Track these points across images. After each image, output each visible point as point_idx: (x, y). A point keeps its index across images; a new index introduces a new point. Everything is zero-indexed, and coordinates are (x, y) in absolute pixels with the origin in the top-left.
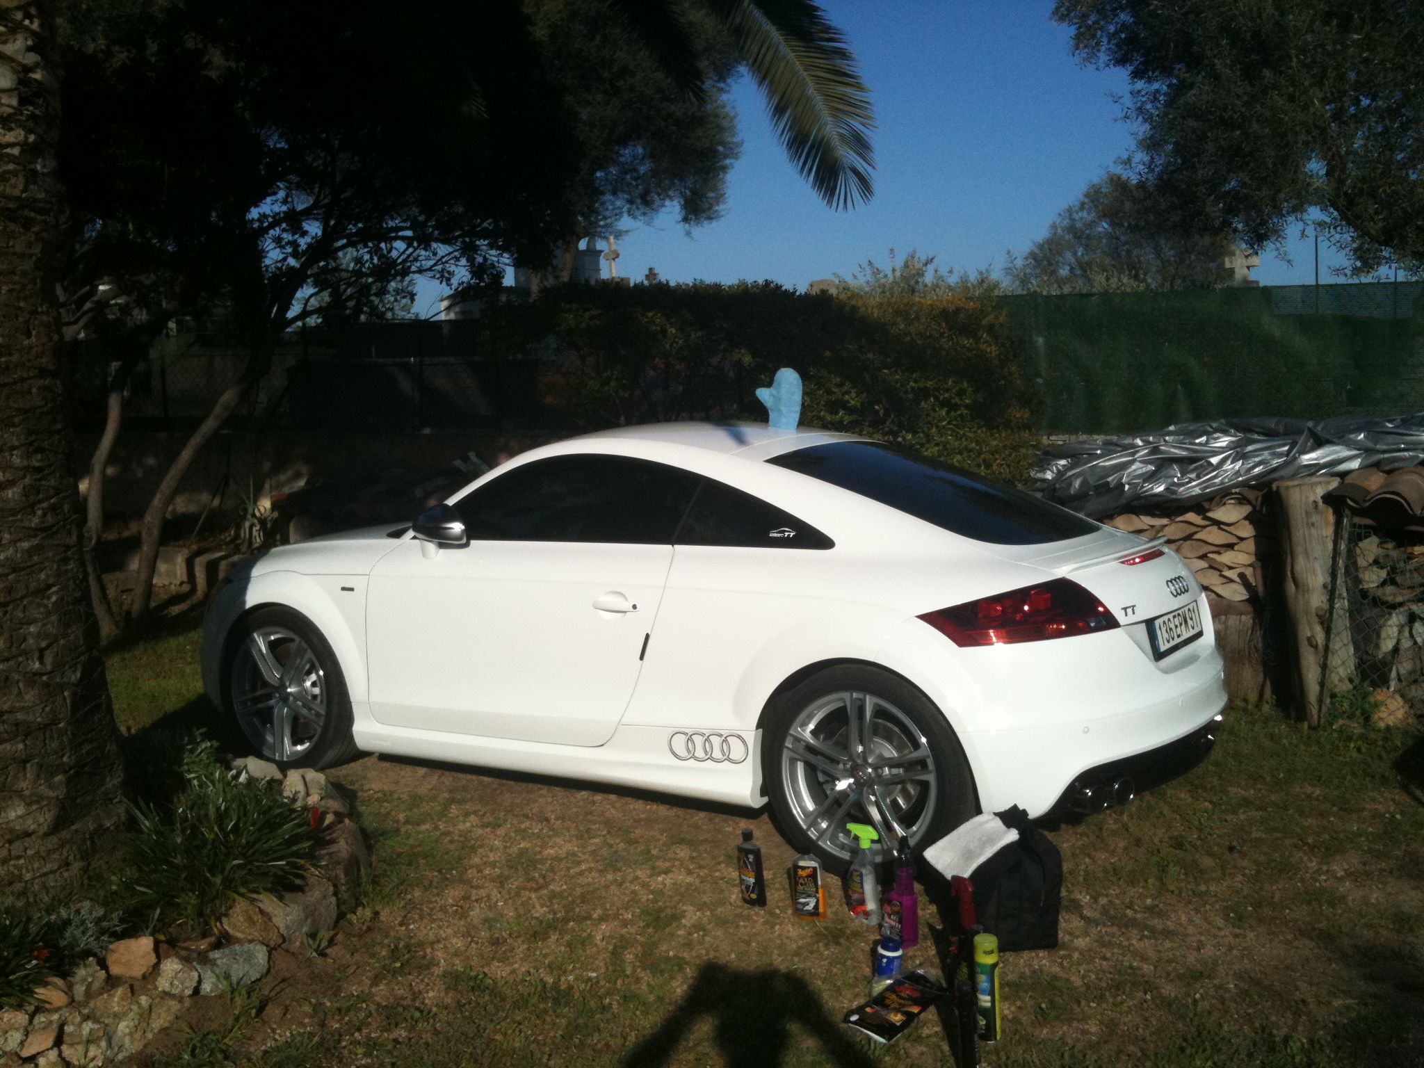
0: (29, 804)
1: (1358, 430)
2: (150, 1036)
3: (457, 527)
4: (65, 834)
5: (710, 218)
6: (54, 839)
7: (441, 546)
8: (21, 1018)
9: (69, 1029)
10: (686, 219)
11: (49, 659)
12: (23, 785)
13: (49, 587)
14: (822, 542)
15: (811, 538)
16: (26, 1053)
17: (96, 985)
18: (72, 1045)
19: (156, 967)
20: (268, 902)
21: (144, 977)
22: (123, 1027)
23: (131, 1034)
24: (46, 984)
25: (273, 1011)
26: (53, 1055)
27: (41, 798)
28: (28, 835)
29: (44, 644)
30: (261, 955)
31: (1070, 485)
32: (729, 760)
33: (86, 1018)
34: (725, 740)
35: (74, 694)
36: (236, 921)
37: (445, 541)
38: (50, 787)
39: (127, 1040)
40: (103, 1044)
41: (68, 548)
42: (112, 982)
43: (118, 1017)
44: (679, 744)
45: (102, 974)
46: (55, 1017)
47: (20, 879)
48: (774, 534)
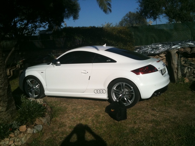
0: (2, 107)
1: (179, 43)
2: (27, 140)
3: (59, 62)
4: (8, 111)
5: (77, 19)
6: (6, 112)
7: (56, 65)
8: (8, 139)
9: (15, 140)
10: (74, 19)
11: (3, 85)
13: (2, 74)
14: (115, 61)
15: (113, 61)
16: (9, 144)
17: (18, 133)
18: (16, 142)
19: (27, 129)
20: (41, 118)
21: (25, 131)
22: (23, 139)
23: (24, 140)
24: (11, 134)
25: (45, 134)
26: (13, 144)
27: (4, 106)
28: (2, 112)
29: (2, 83)
30: (41, 126)
31: (140, 53)
32: (103, 93)
33: (18, 138)
34: (103, 90)
35: (7, 90)
36: (37, 122)
37: (57, 65)
38: (5, 104)
39: (24, 141)
40: (21, 142)
41: (4, 68)
42: (21, 132)
43: (22, 137)
44: (96, 91)
45: (19, 131)
46: (13, 138)
47: (2, 118)
48: (107, 61)
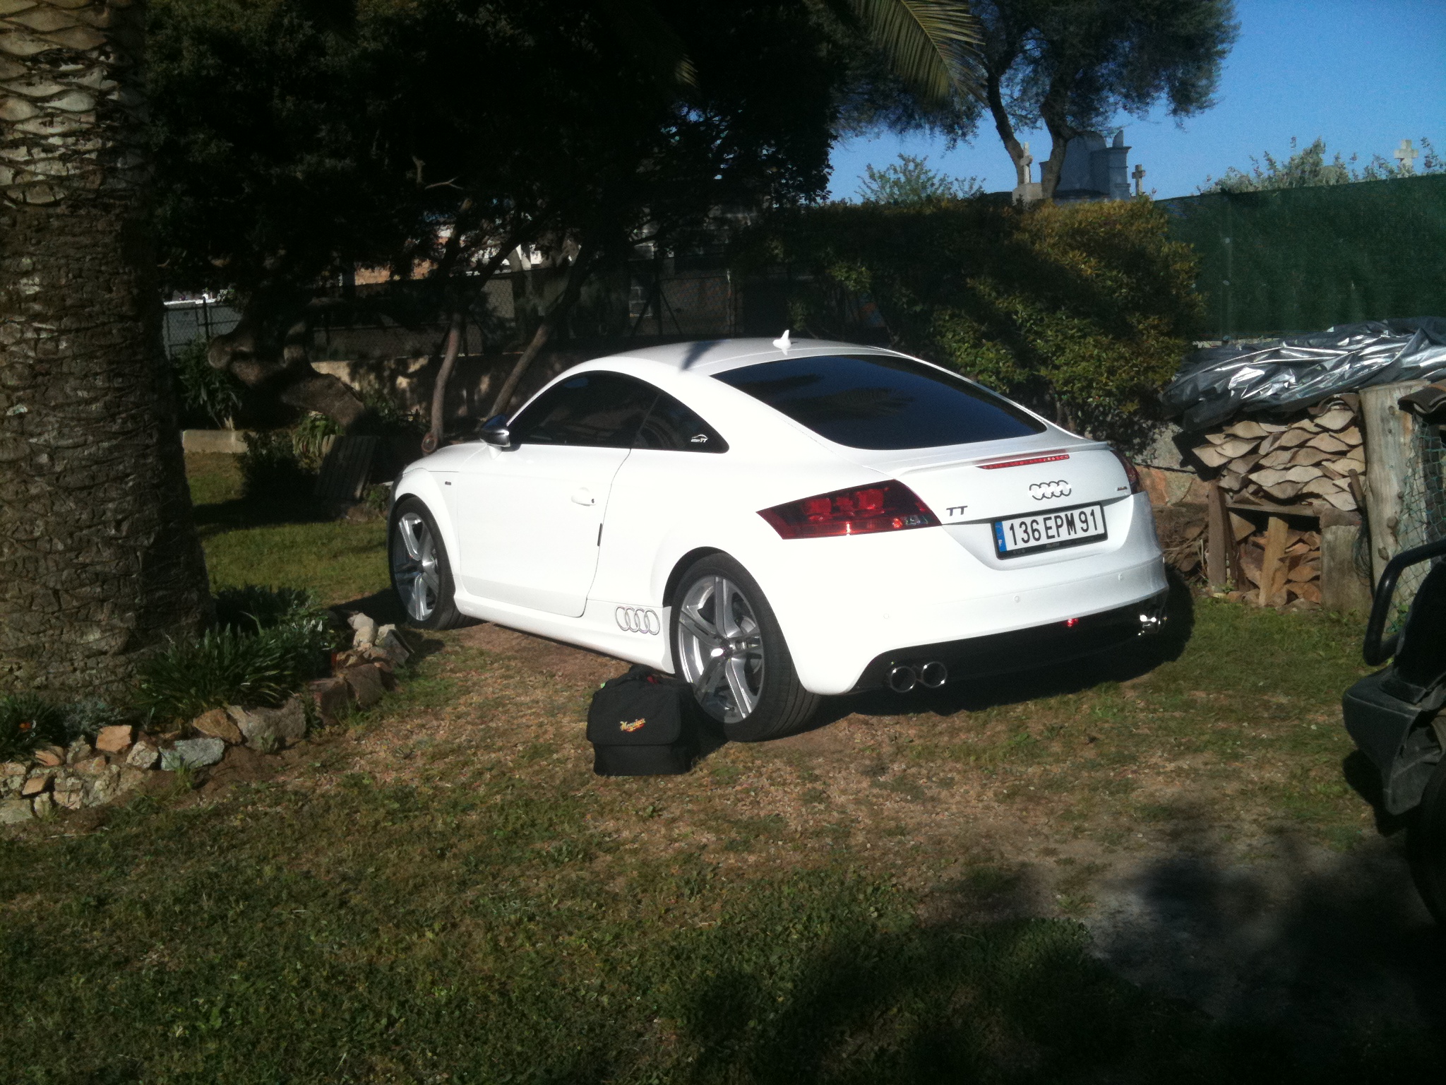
0: (103, 632)
2: (119, 793)
3: (505, 434)
4: (134, 656)
5: (1200, 108)
7: (498, 447)
8: (21, 769)
9: (58, 781)
11: (125, 527)
12: (101, 617)
13: (128, 475)
14: (720, 446)
15: (714, 443)
16: (25, 792)
17: (81, 754)
18: (60, 792)
19: (130, 747)
20: (237, 712)
21: (120, 752)
22: (98, 784)
23: (104, 790)
24: (44, 749)
26: (45, 796)
27: (112, 628)
29: (120, 517)
30: (217, 748)
32: (650, 632)
33: (72, 775)
34: (646, 615)
35: (146, 555)
36: (205, 722)
38: (122, 620)
39: (101, 795)
40: (81, 794)
41: (148, 447)
42: (94, 752)
43: (95, 777)
44: (621, 617)
45: (88, 747)
46: (47, 771)
48: (695, 440)
